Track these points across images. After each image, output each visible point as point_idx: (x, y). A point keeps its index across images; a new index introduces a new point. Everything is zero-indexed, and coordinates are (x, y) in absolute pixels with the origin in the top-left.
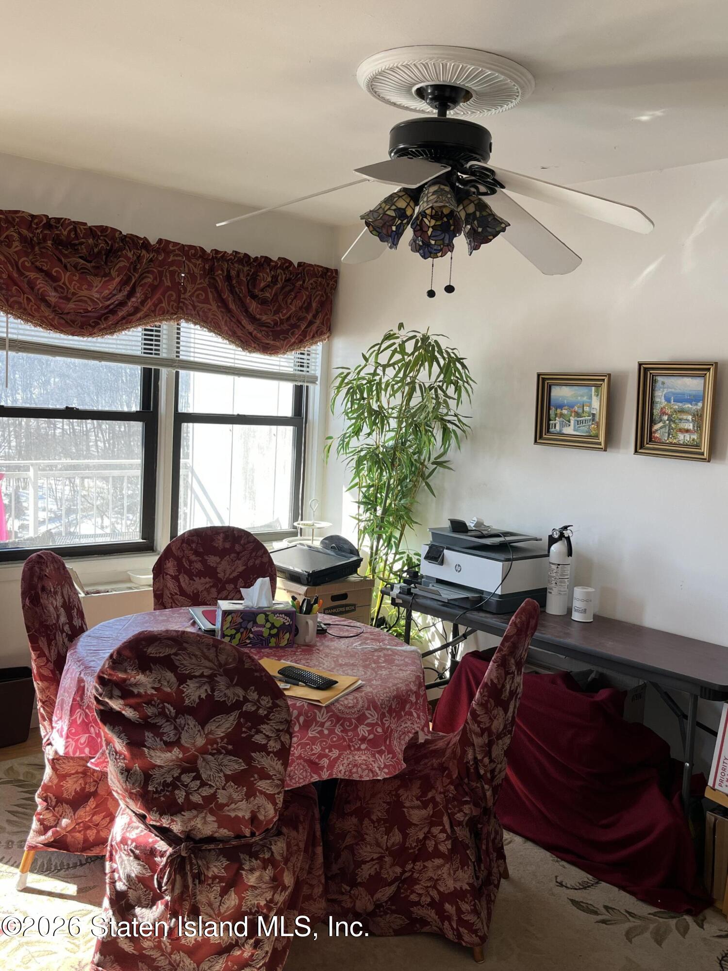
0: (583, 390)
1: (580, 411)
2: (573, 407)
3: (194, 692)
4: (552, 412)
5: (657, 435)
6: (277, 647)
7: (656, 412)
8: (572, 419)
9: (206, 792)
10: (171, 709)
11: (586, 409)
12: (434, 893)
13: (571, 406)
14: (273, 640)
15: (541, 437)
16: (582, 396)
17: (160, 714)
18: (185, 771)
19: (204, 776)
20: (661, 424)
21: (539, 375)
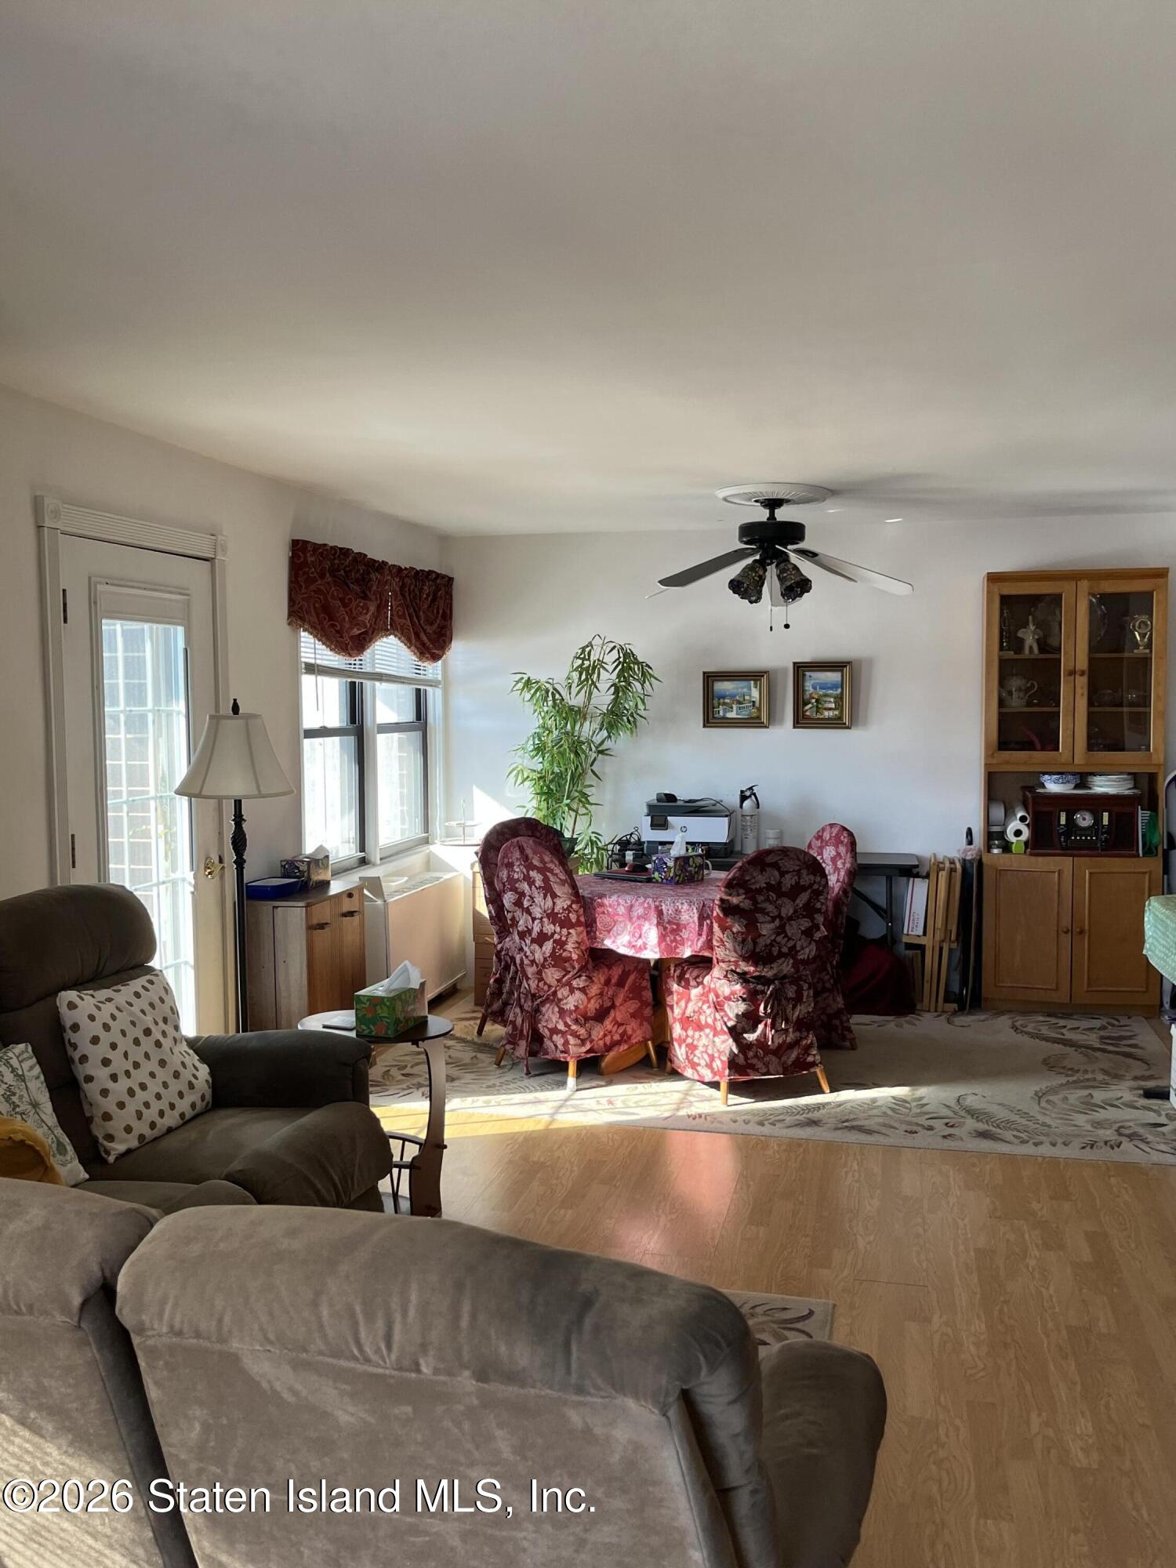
0: (744, 684)
1: (741, 700)
2: (735, 696)
3: (789, 881)
4: (716, 702)
5: (808, 713)
7: (807, 696)
8: (735, 707)
9: (790, 944)
10: (774, 895)
11: (747, 698)
12: (824, 1017)
13: (732, 697)
15: (708, 722)
16: (742, 688)
17: (766, 900)
18: (778, 934)
19: (790, 935)
20: (810, 706)
21: (704, 673)
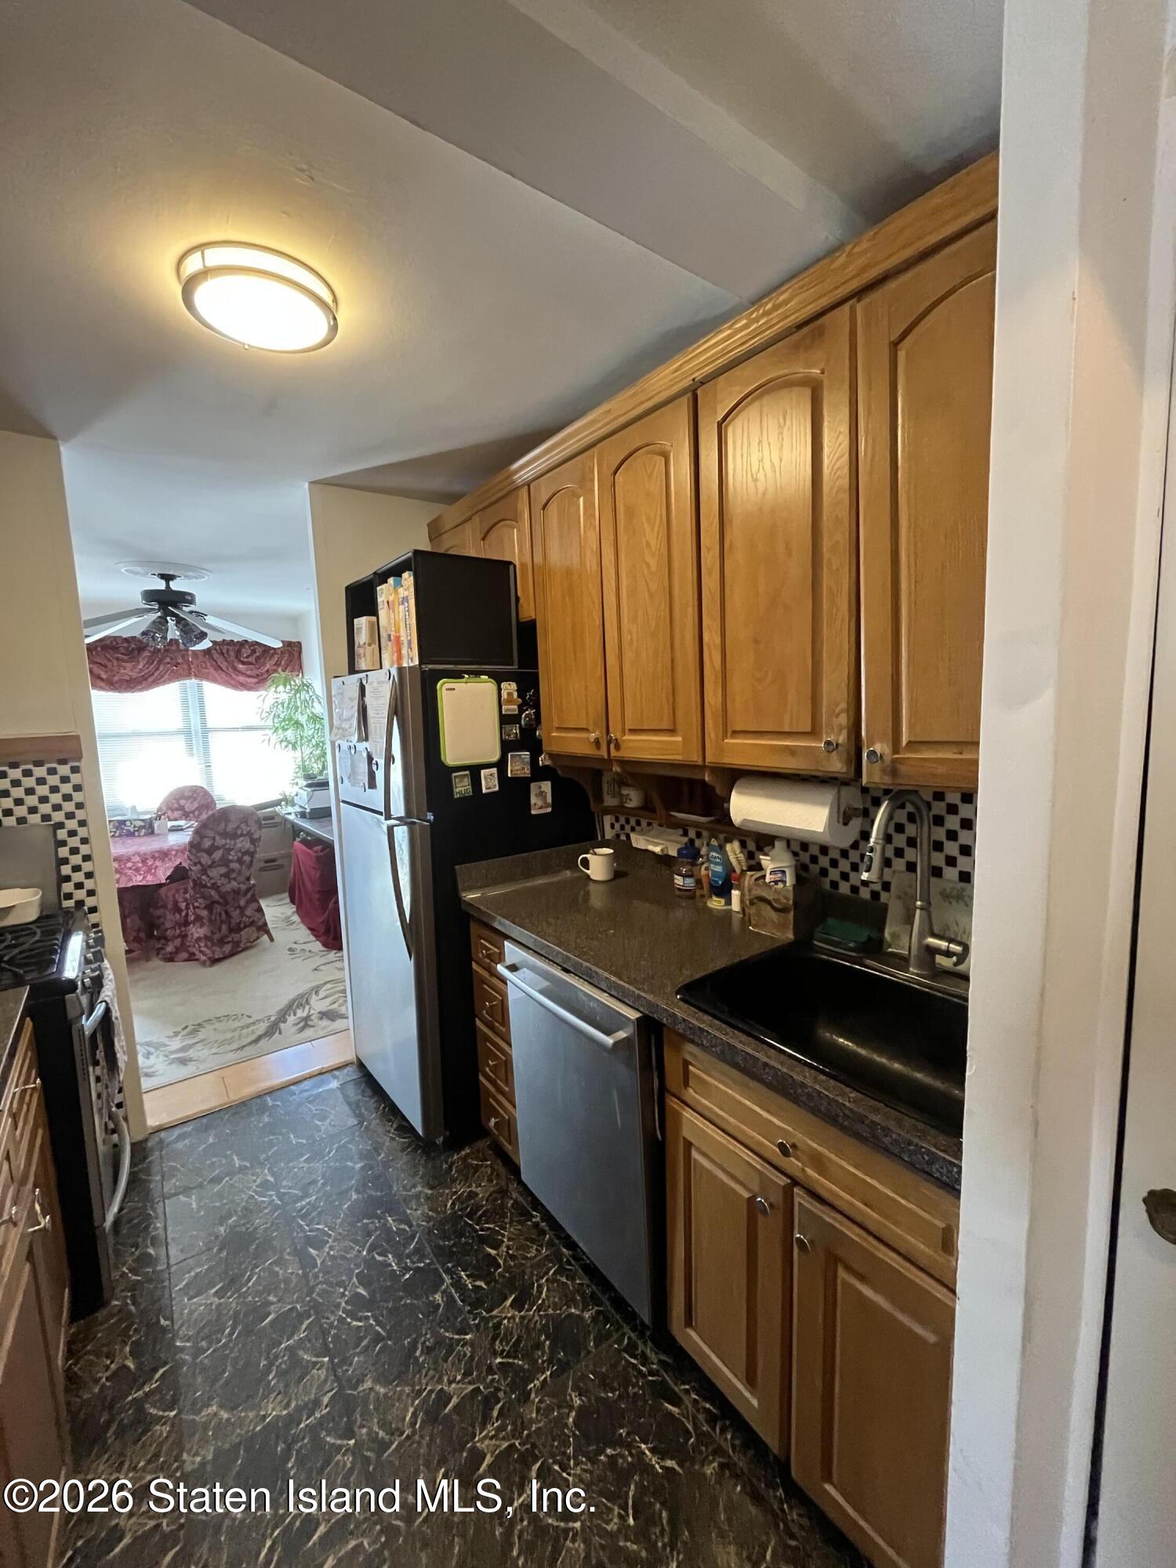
6: (139, 836)
14: (136, 833)
